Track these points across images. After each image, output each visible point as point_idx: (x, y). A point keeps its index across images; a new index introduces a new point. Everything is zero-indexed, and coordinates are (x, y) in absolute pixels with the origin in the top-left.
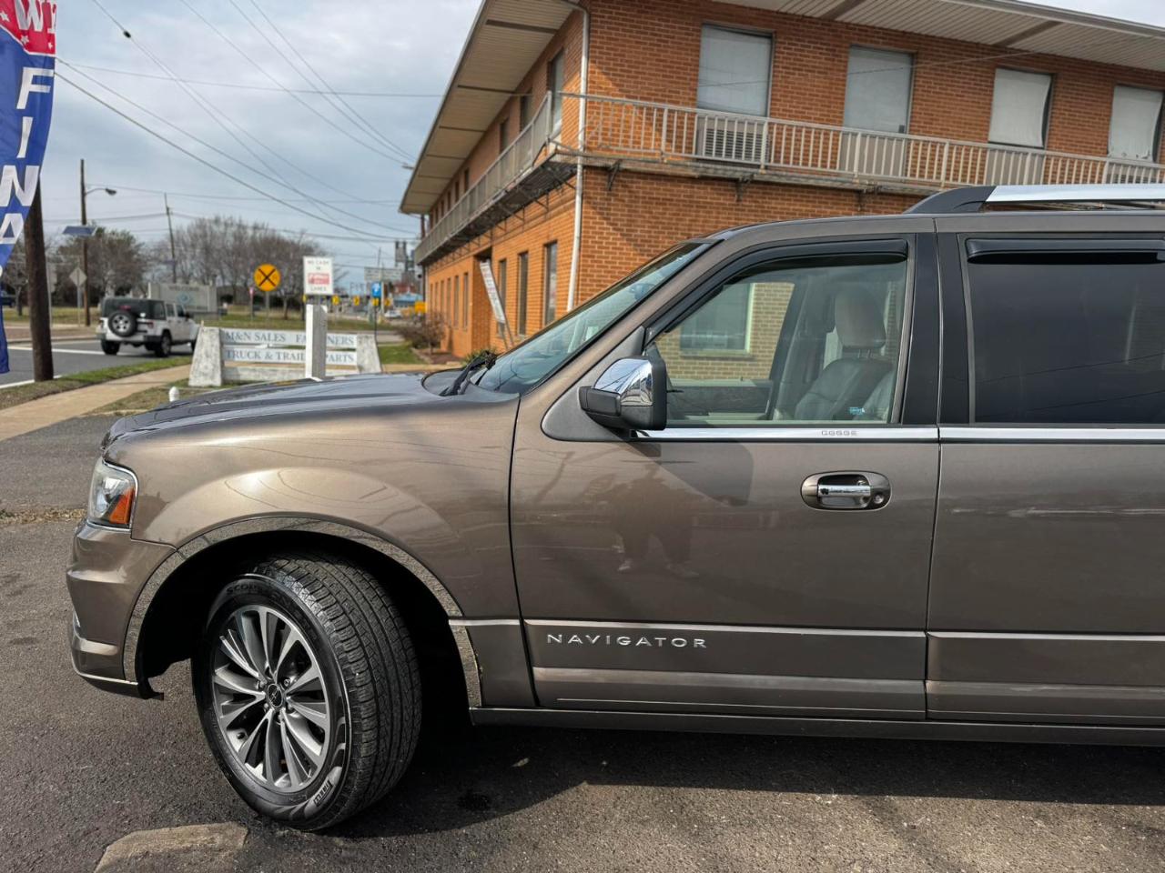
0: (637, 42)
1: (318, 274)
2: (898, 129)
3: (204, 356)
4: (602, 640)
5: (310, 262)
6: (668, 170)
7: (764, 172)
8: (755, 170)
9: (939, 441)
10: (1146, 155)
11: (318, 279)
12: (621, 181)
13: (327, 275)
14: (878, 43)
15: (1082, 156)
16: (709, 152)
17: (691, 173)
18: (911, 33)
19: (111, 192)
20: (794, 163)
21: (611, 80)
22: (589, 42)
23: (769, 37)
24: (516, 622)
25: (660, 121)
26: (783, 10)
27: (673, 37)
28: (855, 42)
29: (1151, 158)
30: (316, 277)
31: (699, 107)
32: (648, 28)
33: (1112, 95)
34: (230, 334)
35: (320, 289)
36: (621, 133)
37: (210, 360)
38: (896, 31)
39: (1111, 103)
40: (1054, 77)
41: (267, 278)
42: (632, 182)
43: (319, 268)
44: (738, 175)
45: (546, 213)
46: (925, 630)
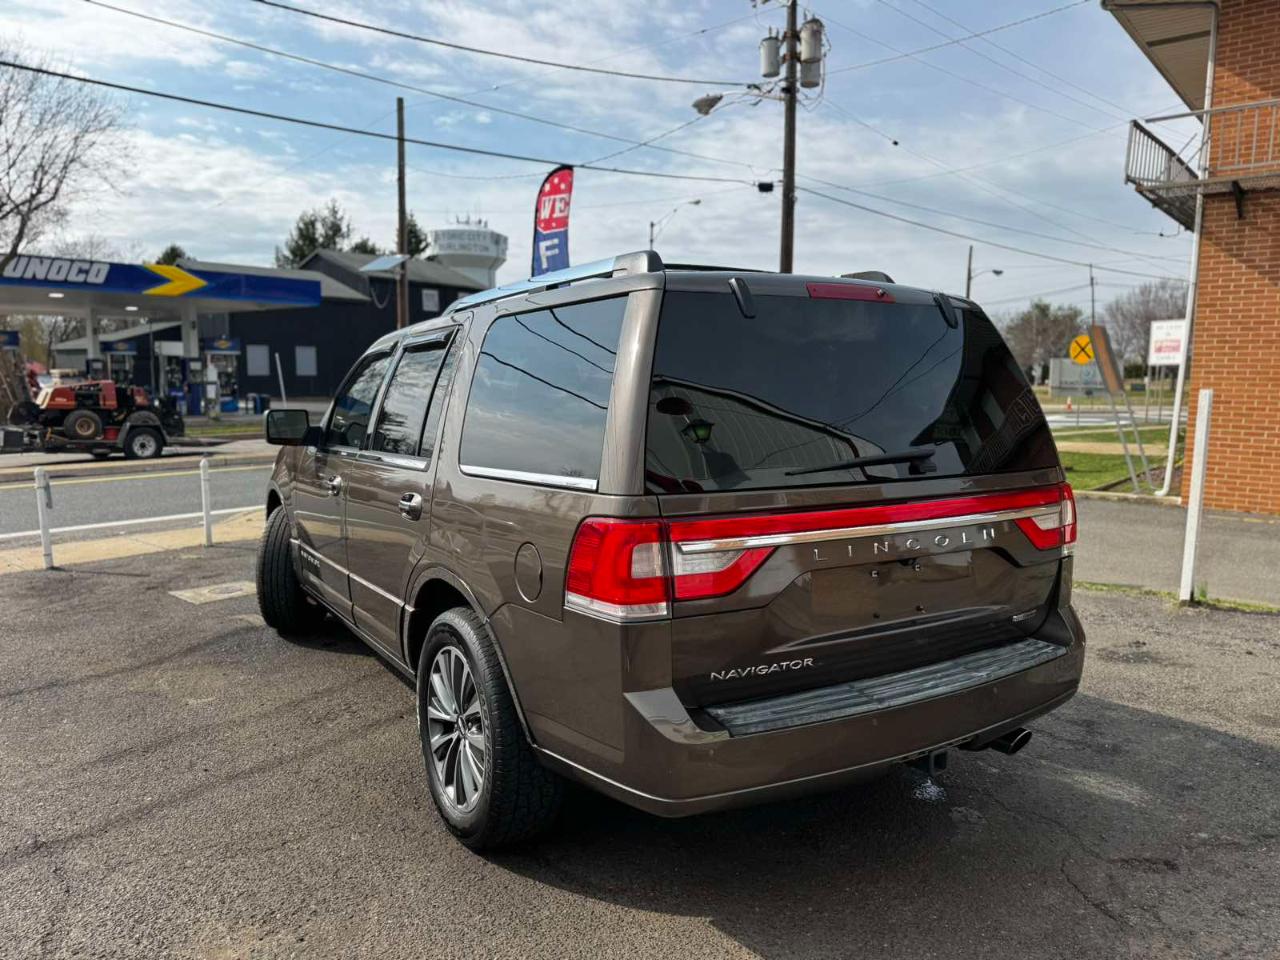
1: (1167, 341)
5: (1158, 328)
11: (1167, 347)
13: (1179, 341)
19: (998, 273)
21: (1249, 79)
22: (1217, 41)
30: (1165, 344)
35: (1169, 358)
41: (1083, 349)
43: (1169, 334)
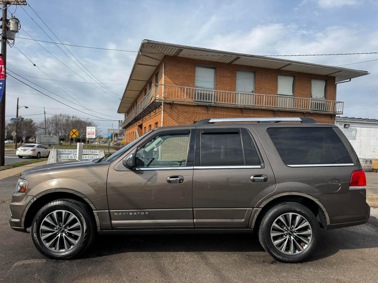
0: (177, 70)
1: (91, 132)
2: (251, 92)
3: (52, 158)
4: (126, 213)
5: (88, 128)
6: (188, 104)
7: (213, 104)
8: (211, 104)
9: (194, 169)
10: (322, 97)
12: (174, 106)
13: (94, 132)
14: (244, 69)
15: (303, 98)
16: (198, 99)
17: (194, 104)
18: (253, 66)
19: (27, 107)
20: (219, 101)
21: (171, 80)
22: (165, 70)
23: (214, 68)
24: (108, 211)
25: (184, 91)
26: (218, 61)
27: (188, 69)
28: (238, 69)
29: (324, 98)
31: (196, 87)
32: (180, 67)
33: (311, 81)
34: (60, 151)
35: (91, 136)
36: (173, 94)
37: (53, 159)
38: (249, 66)
39: (311, 84)
40: (294, 77)
41: (74, 133)
42: (178, 107)
43: (91, 130)
44: (207, 105)
45: (155, 115)
46: (193, 208)
